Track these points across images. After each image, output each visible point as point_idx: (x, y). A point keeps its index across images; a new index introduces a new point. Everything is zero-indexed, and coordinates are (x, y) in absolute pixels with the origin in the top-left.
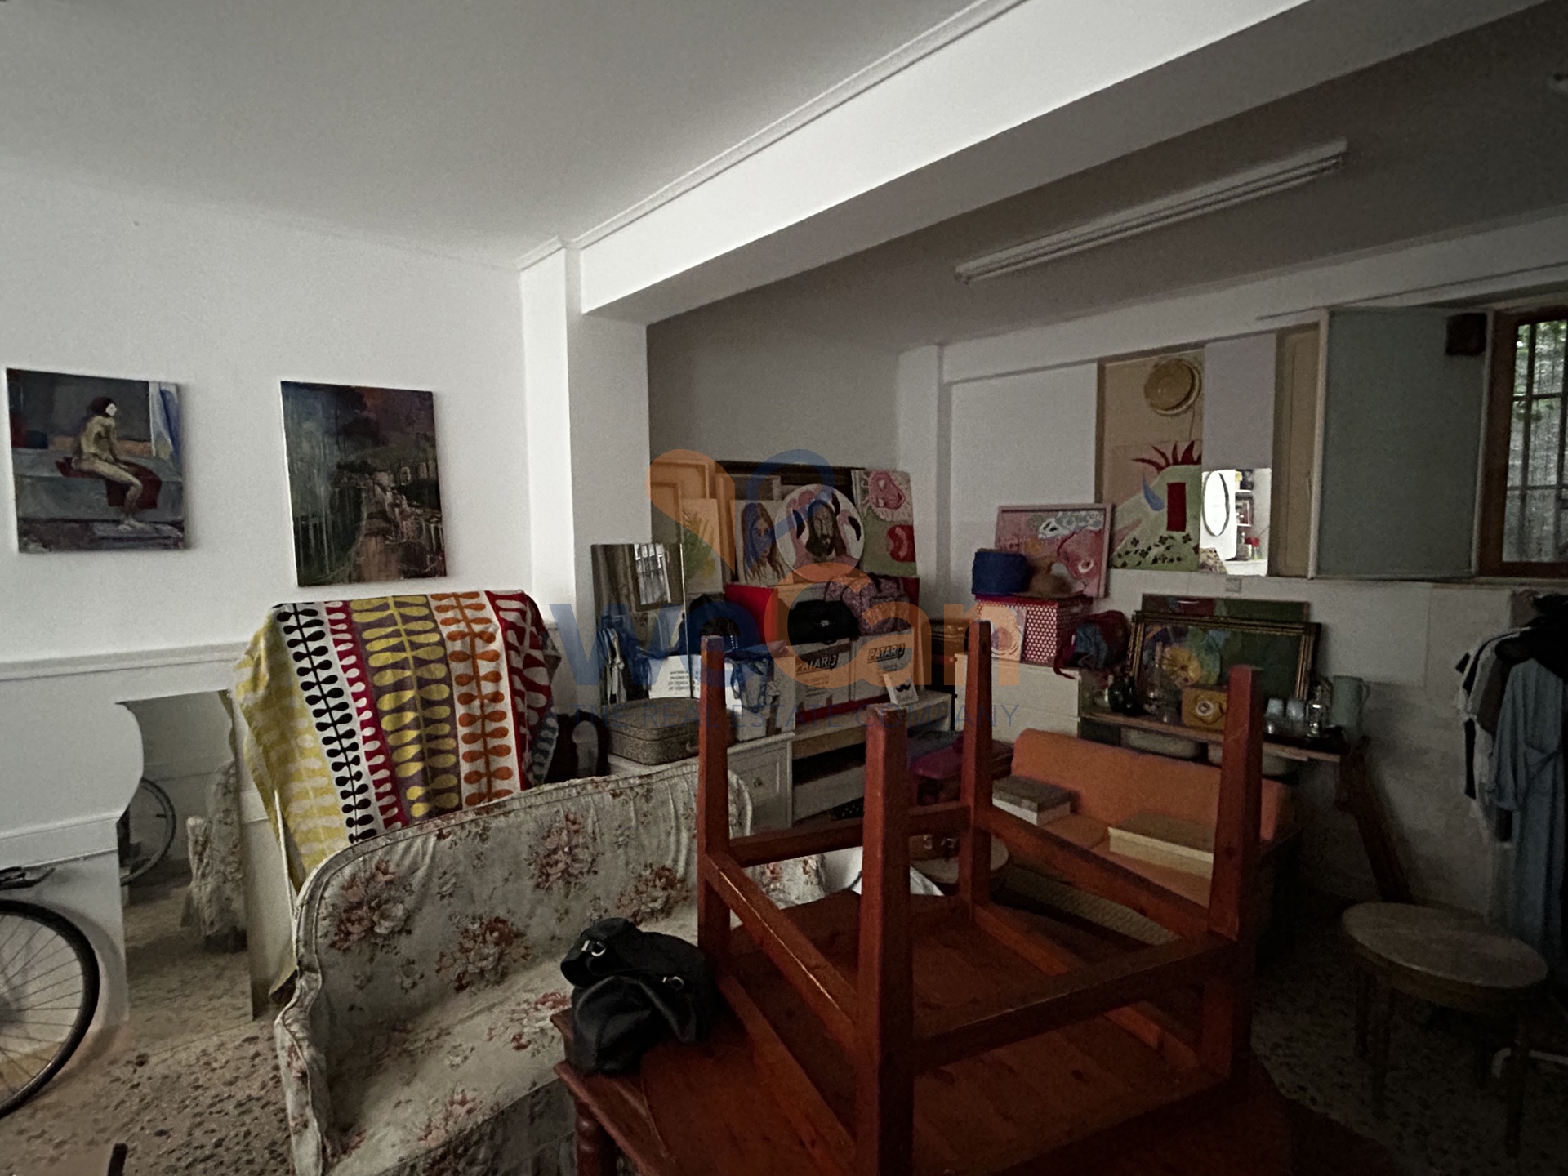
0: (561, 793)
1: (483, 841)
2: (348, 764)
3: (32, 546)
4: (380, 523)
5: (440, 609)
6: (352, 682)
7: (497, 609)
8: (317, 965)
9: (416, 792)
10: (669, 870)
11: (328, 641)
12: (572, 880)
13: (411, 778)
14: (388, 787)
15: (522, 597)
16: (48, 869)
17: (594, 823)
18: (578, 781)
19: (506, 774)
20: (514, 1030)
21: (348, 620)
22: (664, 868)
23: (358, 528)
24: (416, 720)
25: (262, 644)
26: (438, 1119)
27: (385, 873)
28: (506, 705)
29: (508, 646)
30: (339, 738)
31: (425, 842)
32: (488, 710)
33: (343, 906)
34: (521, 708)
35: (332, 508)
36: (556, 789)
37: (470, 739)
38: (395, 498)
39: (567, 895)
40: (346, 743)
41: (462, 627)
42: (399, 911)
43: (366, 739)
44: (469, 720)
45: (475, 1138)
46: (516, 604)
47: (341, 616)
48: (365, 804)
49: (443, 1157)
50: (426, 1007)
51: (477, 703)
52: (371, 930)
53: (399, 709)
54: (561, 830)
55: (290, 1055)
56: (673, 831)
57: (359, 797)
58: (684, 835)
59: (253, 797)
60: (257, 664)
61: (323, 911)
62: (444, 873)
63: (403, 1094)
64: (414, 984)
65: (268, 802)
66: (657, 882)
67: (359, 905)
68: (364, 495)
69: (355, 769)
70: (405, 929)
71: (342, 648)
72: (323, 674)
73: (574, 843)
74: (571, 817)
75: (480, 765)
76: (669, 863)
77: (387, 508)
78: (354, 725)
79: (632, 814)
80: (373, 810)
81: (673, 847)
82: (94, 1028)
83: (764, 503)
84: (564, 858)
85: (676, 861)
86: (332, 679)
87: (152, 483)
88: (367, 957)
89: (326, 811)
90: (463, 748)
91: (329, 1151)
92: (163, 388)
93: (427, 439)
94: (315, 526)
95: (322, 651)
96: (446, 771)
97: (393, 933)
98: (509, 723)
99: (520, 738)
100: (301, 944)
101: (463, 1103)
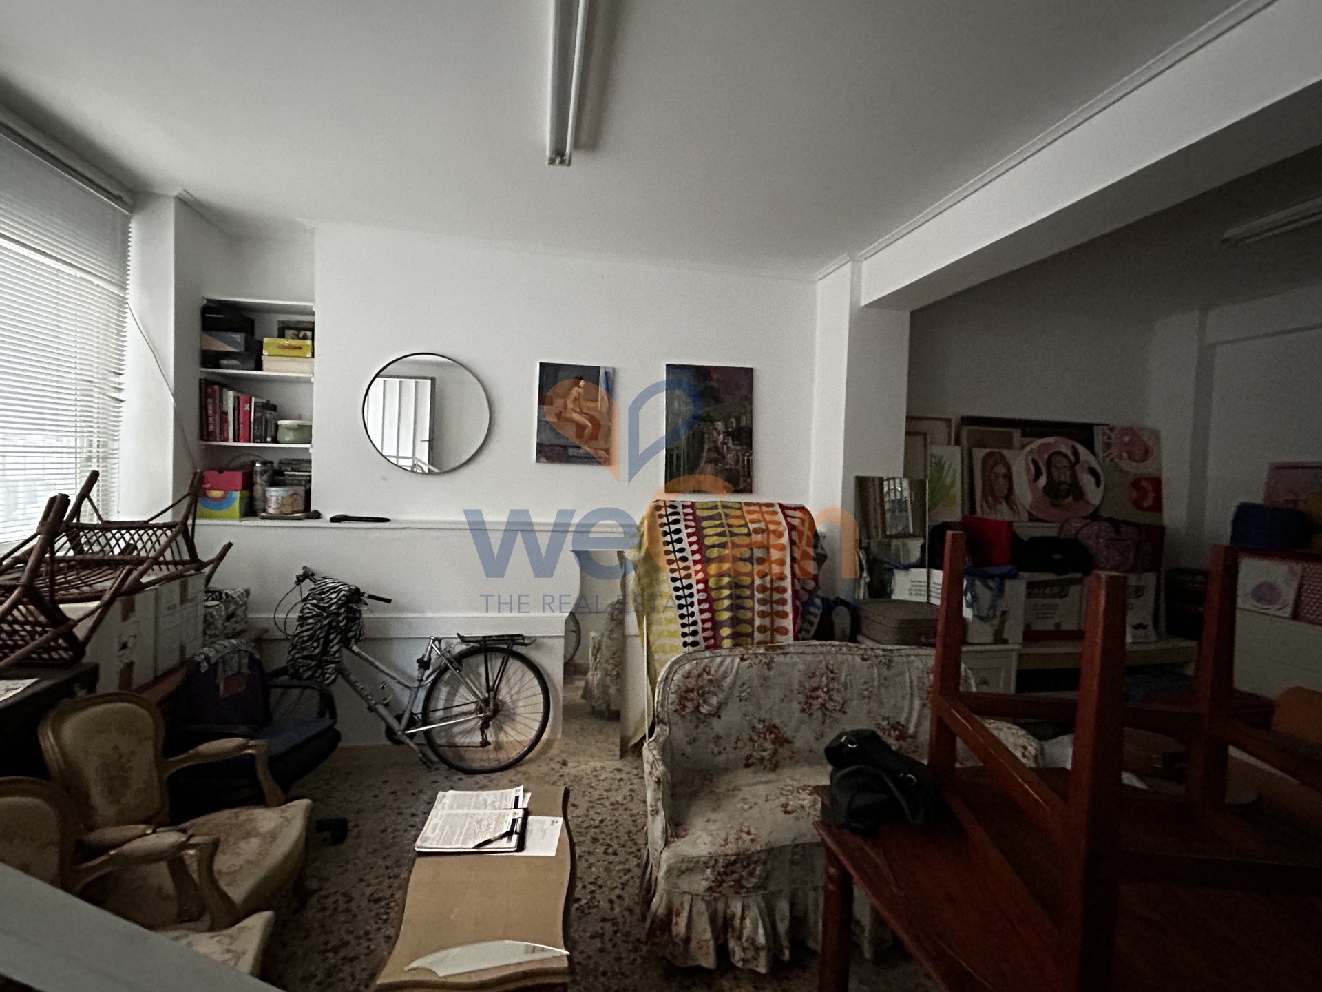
0: (824, 649)
1: (769, 668)
2: (687, 606)
3: (542, 459)
4: (713, 455)
5: (749, 512)
6: (693, 553)
7: (786, 516)
8: (666, 721)
9: (726, 631)
10: (903, 726)
11: (681, 526)
12: (828, 713)
13: (723, 621)
14: (708, 625)
15: (802, 509)
16: (533, 639)
17: (846, 676)
18: (837, 643)
19: (784, 631)
20: (783, 800)
21: (694, 514)
22: (898, 723)
23: (702, 457)
24: (729, 583)
25: (646, 522)
26: (732, 838)
27: (708, 673)
28: (788, 583)
29: (792, 542)
30: (683, 588)
31: (732, 662)
32: (776, 585)
33: (683, 688)
34: (798, 587)
35: (688, 445)
36: (821, 645)
37: (762, 602)
38: (724, 439)
39: (823, 723)
40: (687, 592)
41: (762, 525)
42: (714, 701)
43: (699, 591)
44: (763, 589)
45: (755, 859)
46: (798, 514)
47: (689, 511)
48: (695, 633)
49: (735, 862)
50: (725, 770)
51: (768, 578)
52: (697, 708)
53: (721, 575)
54: (823, 674)
55: (652, 768)
56: (908, 697)
57: (692, 628)
58: (917, 703)
59: (631, 619)
60: (642, 535)
61: (673, 688)
62: (744, 684)
63: (713, 816)
64: (720, 753)
65: (640, 622)
66: (892, 732)
67: (692, 690)
68: (706, 436)
69: (691, 610)
70: (716, 714)
71: (690, 530)
72: (678, 546)
73: (831, 686)
74: (830, 667)
75: (767, 622)
76: (902, 720)
77: (719, 445)
78: (693, 581)
79: (876, 676)
80: (699, 638)
81: (906, 709)
82: (545, 737)
83: (1005, 452)
84: (823, 695)
85: (908, 720)
86: (682, 550)
87: (596, 424)
88: (694, 724)
89: (672, 634)
90: (757, 607)
91: (669, 832)
92: (607, 370)
93: (748, 399)
94: (677, 455)
95: (678, 531)
96: (745, 621)
97: (710, 715)
98: (788, 595)
99: (795, 608)
100: (659, 705)
101: (749, 833)
